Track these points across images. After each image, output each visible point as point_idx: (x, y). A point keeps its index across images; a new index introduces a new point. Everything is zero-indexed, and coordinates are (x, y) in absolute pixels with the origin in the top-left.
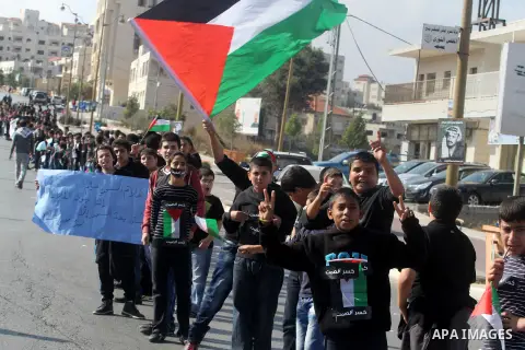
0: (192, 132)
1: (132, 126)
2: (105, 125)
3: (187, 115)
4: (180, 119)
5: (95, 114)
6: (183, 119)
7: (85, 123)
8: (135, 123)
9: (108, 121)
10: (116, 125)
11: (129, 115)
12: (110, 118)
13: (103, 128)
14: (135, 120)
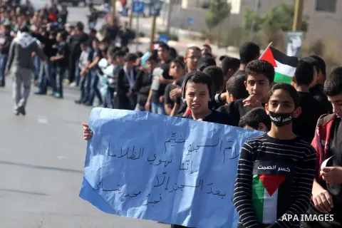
0: (318, 47)
1: (220, 40)
2: (176, 39)
3: (308, 22)
4: (298, 30)
5: (159, 21)
6: (303, 27)
7: (142, 35)
8: (225, 35)
9: (181, 32)
10: (194, 38)
11: (214, 22)
12: (182, 27)
13: (171, 44)
14: (223, 29)
